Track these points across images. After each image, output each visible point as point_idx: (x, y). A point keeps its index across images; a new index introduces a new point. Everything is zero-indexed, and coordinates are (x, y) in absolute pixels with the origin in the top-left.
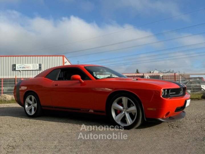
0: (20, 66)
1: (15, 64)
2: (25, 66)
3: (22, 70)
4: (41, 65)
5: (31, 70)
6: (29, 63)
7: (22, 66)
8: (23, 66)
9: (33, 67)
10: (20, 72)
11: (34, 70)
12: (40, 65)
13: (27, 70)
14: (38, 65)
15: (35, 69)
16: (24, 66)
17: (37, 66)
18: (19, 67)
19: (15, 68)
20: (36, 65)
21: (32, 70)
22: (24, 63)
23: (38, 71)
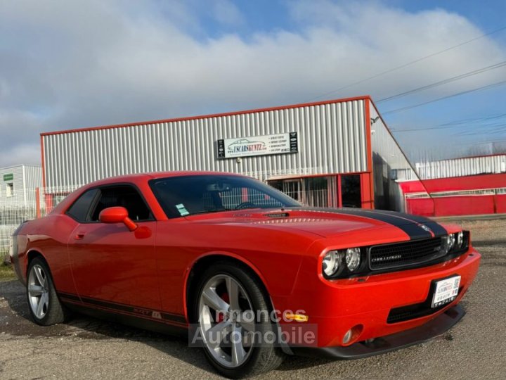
0: (237, 145)
1: (221, 138)
2: (249, 142)
3: (242, 155)
4: (296, 137)
5: (267, 156)
6: (261, 134)
7: (241, 145)
8: (243, 145)
9: (274, 144)
10: (239, 163)
11: (276, 155)
12: (293, 136)
13: (257, 156)
14: (287, 137)
15: (280, 152)
16: (246, 145)
17: (284, 141)
18: (232, 147)
19: (224, 151)
20: (283, 137)
21: (272, 155)
22: (247, 136)
23: (289, 156)
